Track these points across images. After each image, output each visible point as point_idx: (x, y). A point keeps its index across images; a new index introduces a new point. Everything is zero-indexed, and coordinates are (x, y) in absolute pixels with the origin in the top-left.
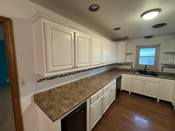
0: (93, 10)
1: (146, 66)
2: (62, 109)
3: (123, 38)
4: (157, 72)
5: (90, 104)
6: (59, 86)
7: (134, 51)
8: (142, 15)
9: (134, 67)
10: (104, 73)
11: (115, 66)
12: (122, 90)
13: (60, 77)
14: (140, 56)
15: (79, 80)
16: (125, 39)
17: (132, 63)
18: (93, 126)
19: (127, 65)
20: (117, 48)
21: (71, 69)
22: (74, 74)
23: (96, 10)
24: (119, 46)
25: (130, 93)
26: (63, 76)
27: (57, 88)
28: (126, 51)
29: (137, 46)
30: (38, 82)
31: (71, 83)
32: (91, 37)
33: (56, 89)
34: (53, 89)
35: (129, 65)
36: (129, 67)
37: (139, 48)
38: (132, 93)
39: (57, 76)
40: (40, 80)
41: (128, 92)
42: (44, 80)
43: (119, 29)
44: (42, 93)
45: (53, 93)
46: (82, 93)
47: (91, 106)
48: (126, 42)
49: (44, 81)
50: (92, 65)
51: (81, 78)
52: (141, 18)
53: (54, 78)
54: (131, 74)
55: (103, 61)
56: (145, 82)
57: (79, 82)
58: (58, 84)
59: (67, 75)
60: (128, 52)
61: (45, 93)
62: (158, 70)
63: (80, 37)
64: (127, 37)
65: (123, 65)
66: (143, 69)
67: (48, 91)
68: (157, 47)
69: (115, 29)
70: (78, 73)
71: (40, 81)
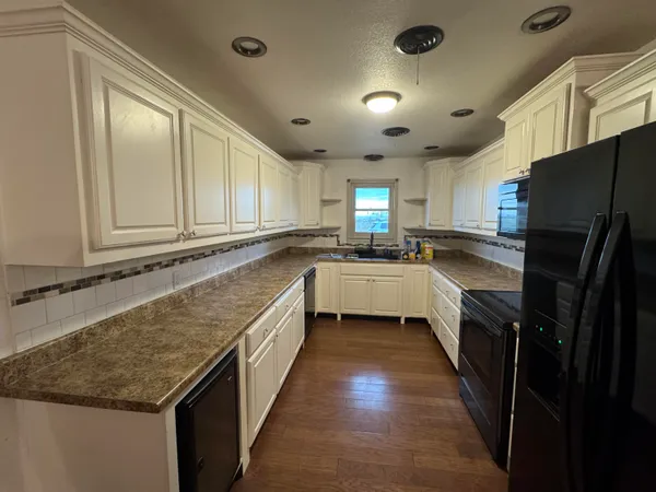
0: (245, 52)
1: (372, 235)
2: (170, 376)
3: (312, 150)
4: (395, 251)
5: (248, 355)
6: (109, 316)
7: (342, 195)
8: (366, 99)
9: (343, 240)
10: (261, 264)
11: (292, 242)
12: (320, 315)
13: (113, 279)
14: (357, 207)
15: (185, 292)
16: (317, 155)
17: (338, 228)
18: (257, 429)
19: (325, 236)
20: (295, 180)
21: (171, 242)
22: (167, 266)
23: (256, 52)
24: (300, 177)
25: (339, 318)
26: (124, 277)
27: (106, 325)
28: (322, 192)
29: (349, 181)
30: (19, 302)
31: (156, 303)
32: (229, 135)
33: (99, 330)
34: (90, 332)
35: (332, 236)
36: (331, 243)
37: (353, 184)
38: (344, 316)
39: (102, 277)
40: (26, 293)
41: (335, 316)
42: (46, 294)
43: (306, 122)
44: (43, 353)
45: (90, 346)
46: (216, 325)
47: (250, 360)
48: (320, 166)
49: (43, 297)
50: (234, 230)
51: (189, 285)
52: (363, 104)
53: (89, 285)
54: (339, 261)
55: (262, 220)
56: (373, 278)
57: (183, 297)
58: (107, 306)
59: (138, 273)
60: (326, 197)
61: (52, 351)
62: (397, 246)
63: (197, 128)
64: (323, 151)
65: (314, 236)
66: (365, 244)
67: (65, 341)
68: (392, 184)
69: (295, 122)
70: (181, 263)
71: (26, 298)
